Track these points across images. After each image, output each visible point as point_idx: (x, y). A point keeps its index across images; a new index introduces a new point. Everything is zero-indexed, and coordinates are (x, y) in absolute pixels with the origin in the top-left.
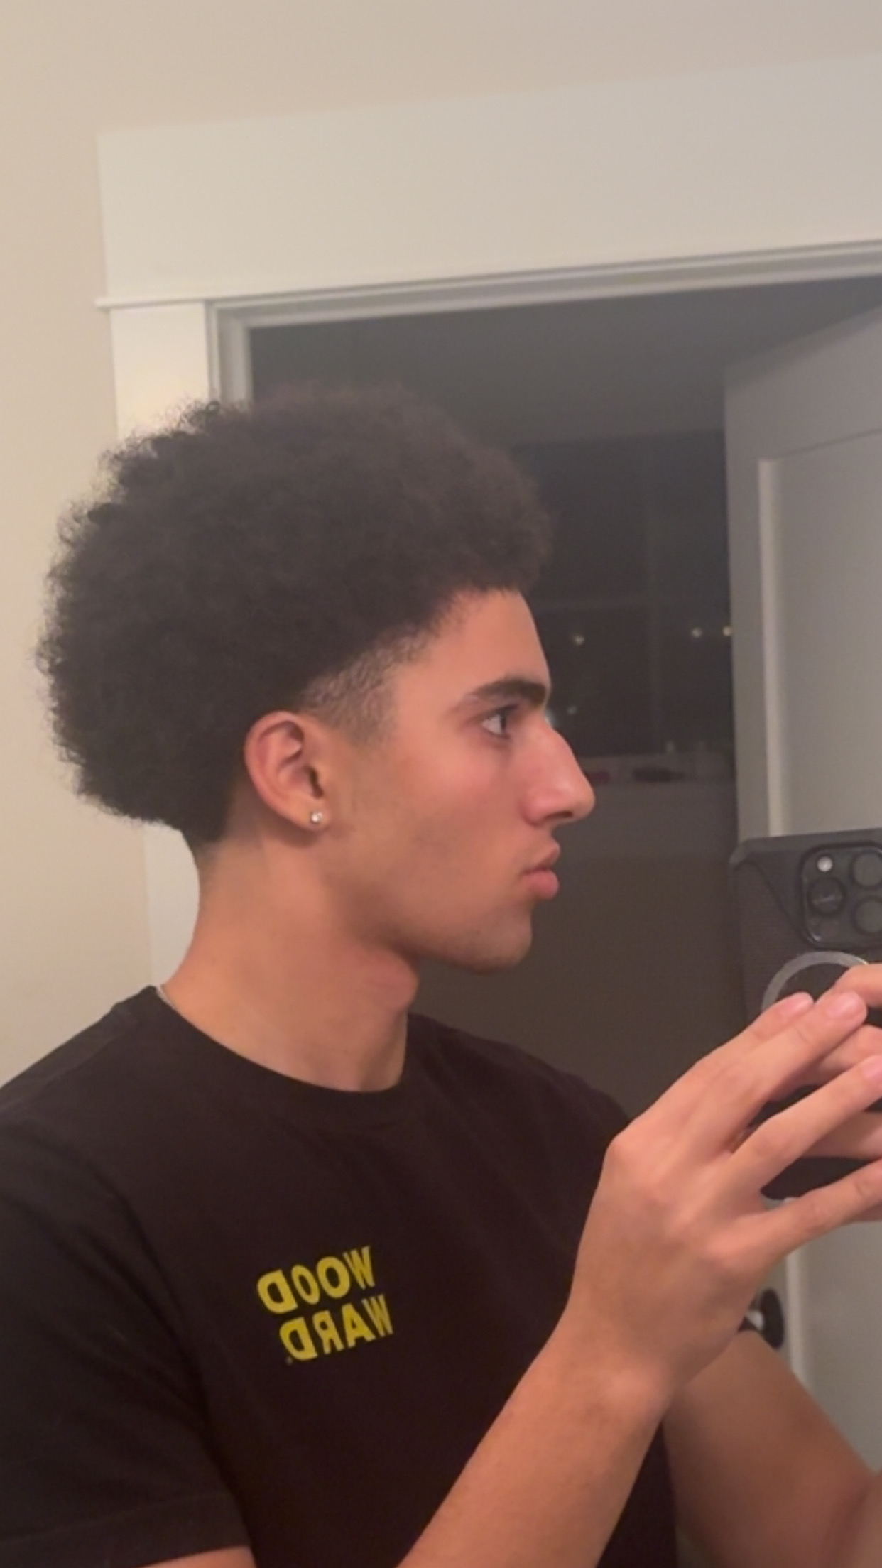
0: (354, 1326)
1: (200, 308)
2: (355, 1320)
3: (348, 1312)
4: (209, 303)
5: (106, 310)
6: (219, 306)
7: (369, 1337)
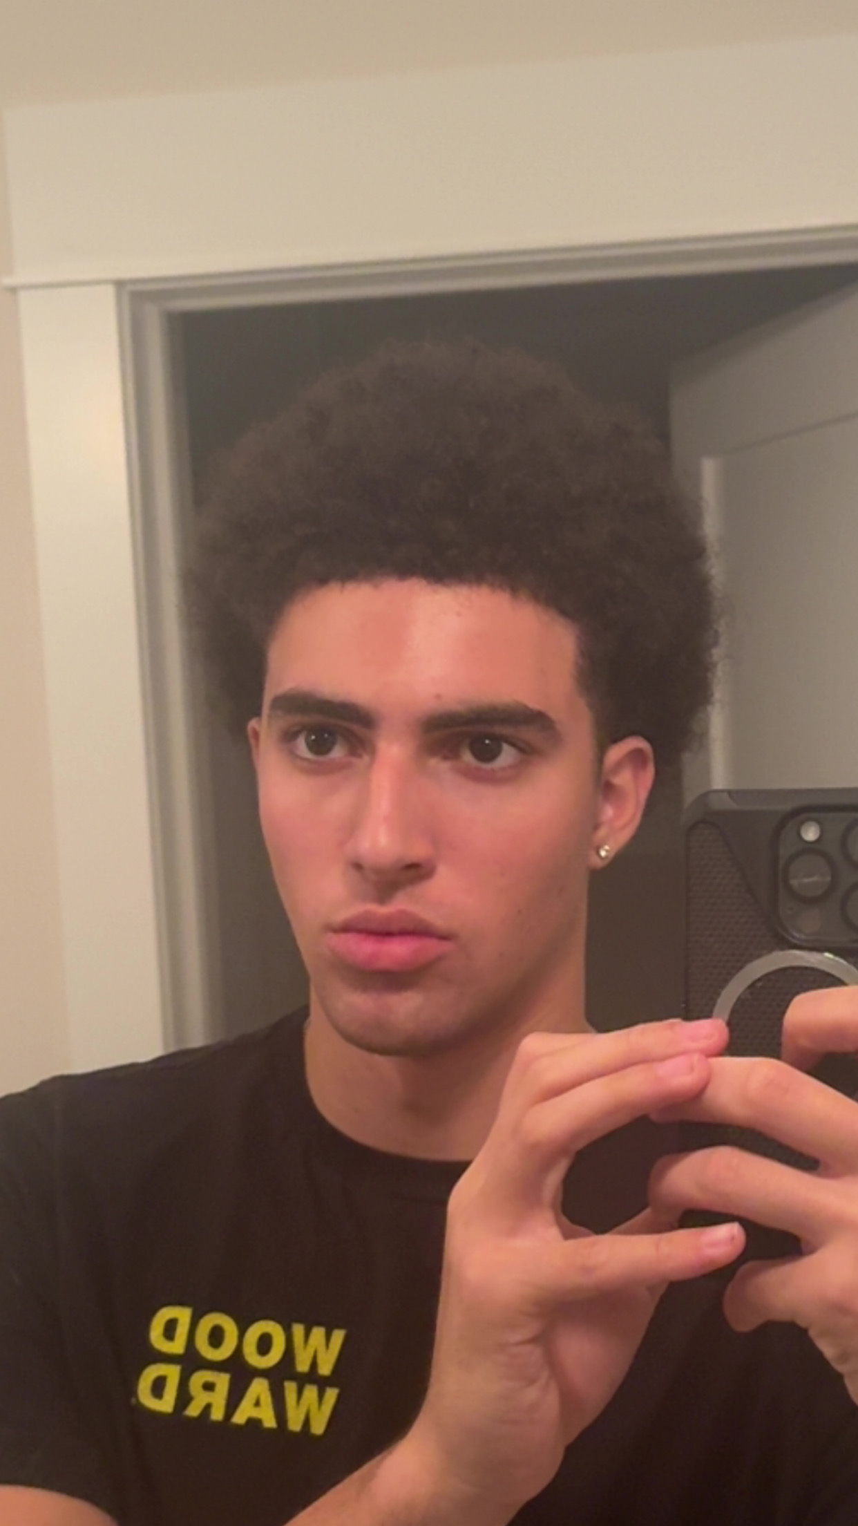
0: (257, 1404)
1: (110, 291)
2: (262, 1401)
3: (259, 1388)
4: (119, 284)
5: (13, 290)
6: (130, 288)
7: (269, 1421)
